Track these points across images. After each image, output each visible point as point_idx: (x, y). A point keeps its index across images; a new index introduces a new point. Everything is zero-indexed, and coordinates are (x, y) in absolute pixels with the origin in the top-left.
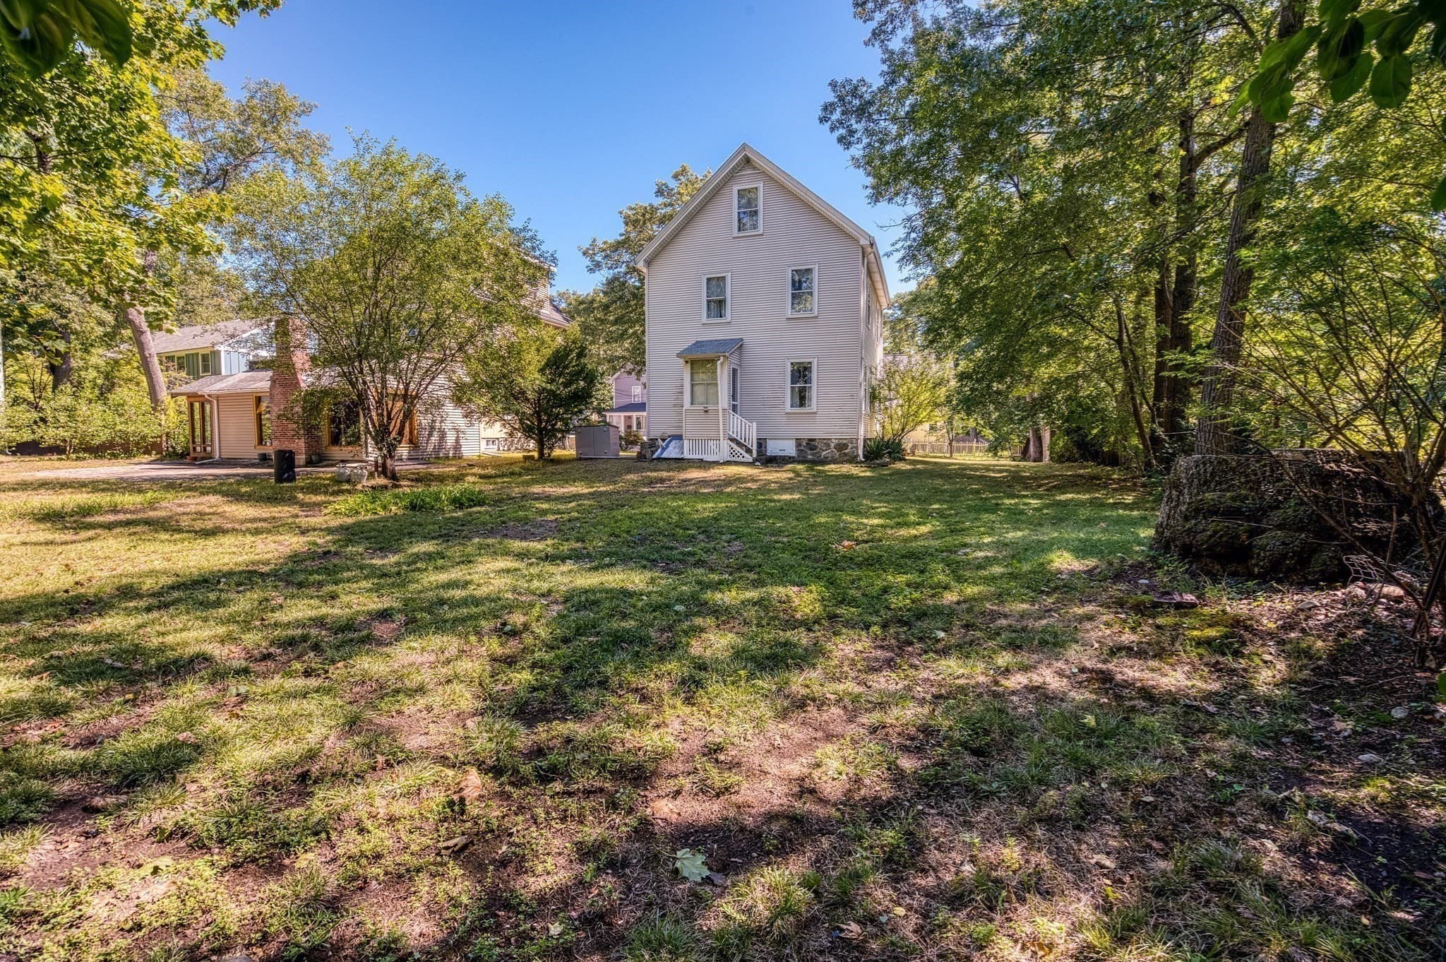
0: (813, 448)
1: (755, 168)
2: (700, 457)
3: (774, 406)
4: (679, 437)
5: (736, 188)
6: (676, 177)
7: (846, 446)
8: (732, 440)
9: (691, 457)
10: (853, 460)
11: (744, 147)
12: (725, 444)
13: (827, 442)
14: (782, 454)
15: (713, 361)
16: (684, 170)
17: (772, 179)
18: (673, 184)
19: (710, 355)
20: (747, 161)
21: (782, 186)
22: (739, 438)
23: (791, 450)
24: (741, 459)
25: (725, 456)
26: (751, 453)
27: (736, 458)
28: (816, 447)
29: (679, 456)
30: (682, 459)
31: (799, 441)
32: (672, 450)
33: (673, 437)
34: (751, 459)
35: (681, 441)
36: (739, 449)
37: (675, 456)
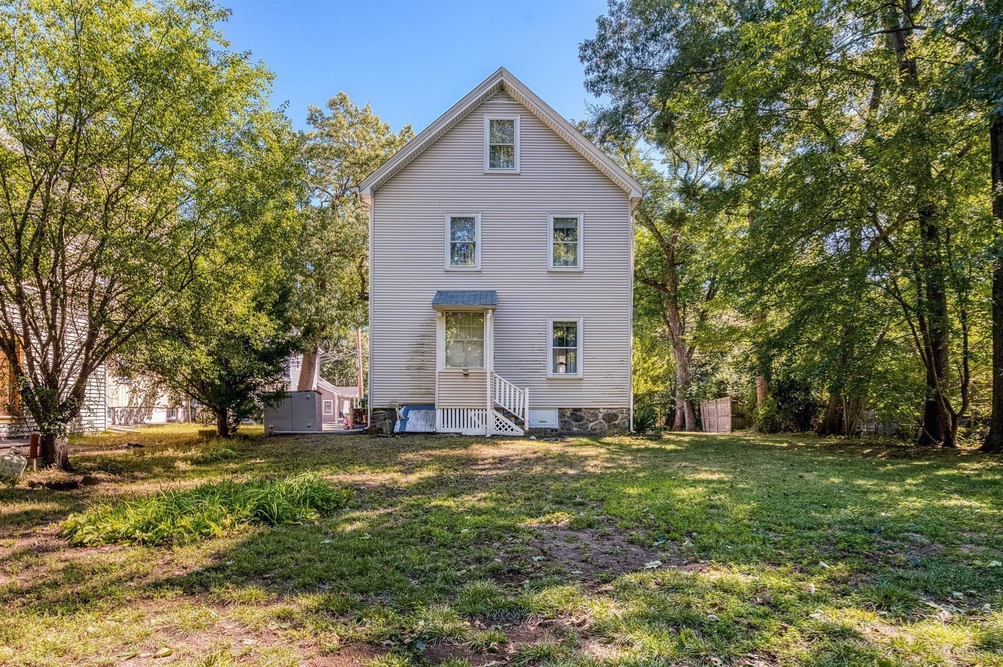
0: (578, 419)
1: (510, 98)
2: (458, 430)
3: (533, 371)
4: (431, 407)
5: (487, 118)
6: (332, 104)
7: (615, 416)
8: (498, 409)
9: (446, 430)
10: (623, 431)
11: (501, 71)
12: (491, 413)
13: (594, 412)
14: (543, 426)
15: (482, 315)
16: (343, 100)
17: (531, 114)
18: (328, 113)
19: (477, 307)
20: (502, 89)
21: (542, 123)
22: (507, 408)
23: (552, 420)
24: (509, 433)
25: (491, 429)
26: (521, 424)
27: (503, 432)
28: (582, 418)
29: (428, 430)
30: (434, 433)
31: (562, 412)
32: (415, 423)
33: (410, 407)
34: (522, 433)
35: (423, 411)
36: (507, 421)
37: (423, 430)
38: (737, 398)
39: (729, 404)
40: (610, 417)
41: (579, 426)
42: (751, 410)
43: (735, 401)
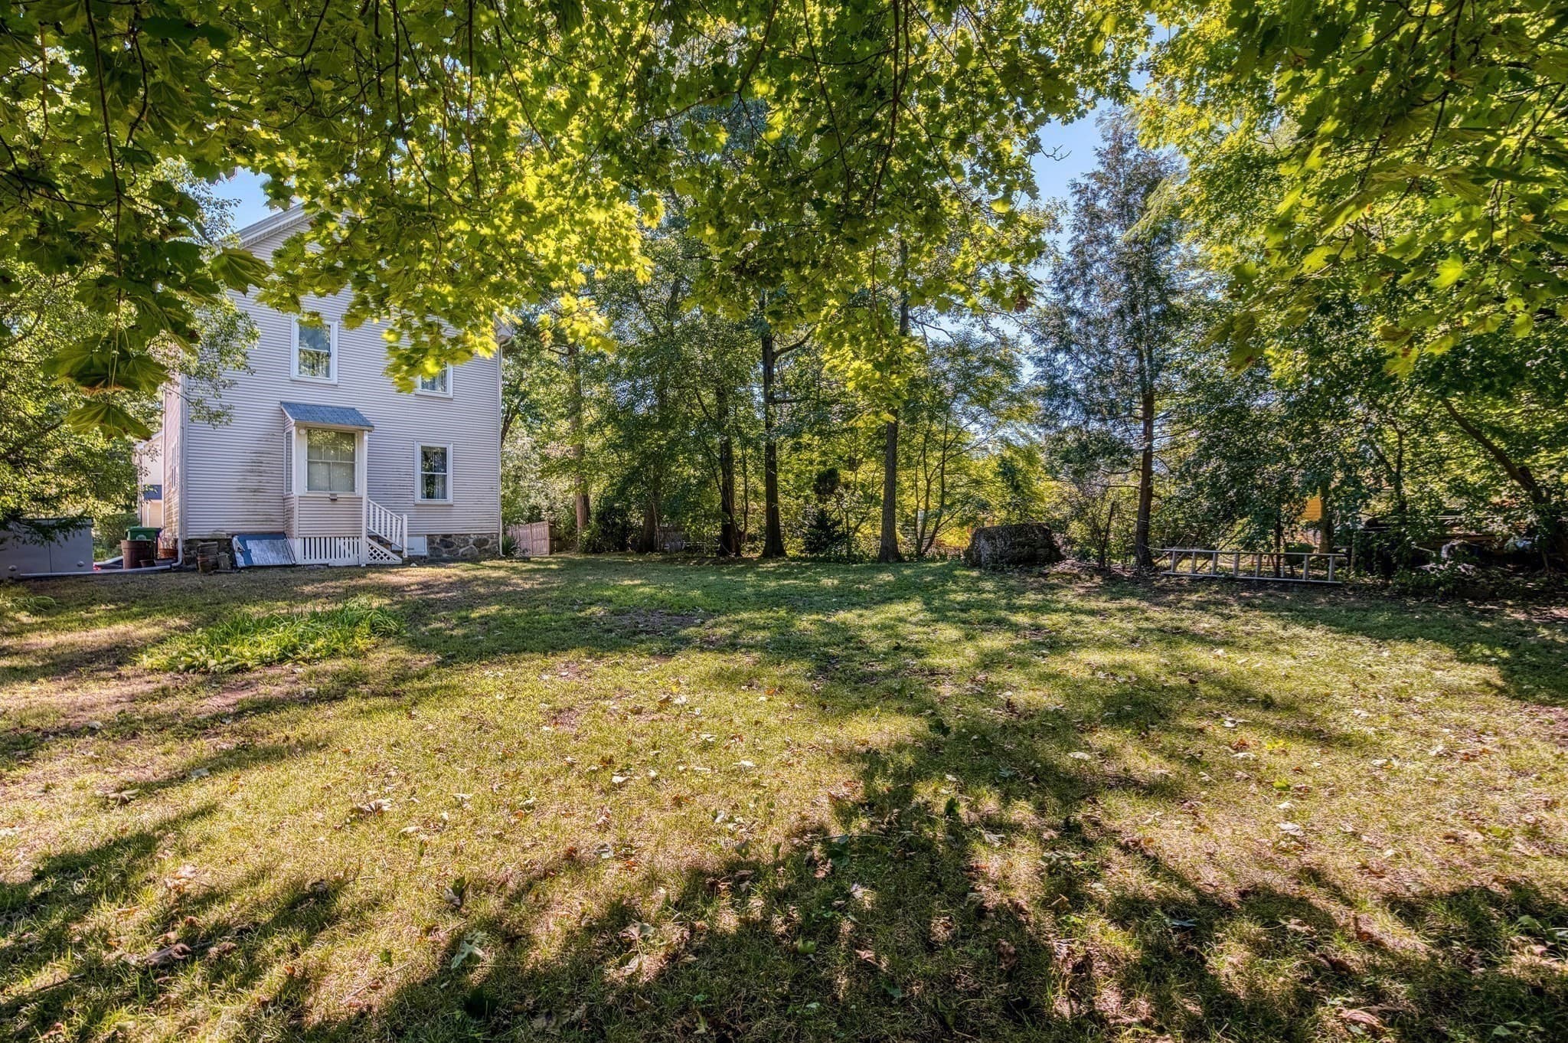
0: (448, 545)
2: (324, 561)
3: (400, 496)
4: (281, 535)
7: (486, 541)
8: (372, 536)
9: (308, 561)
10: (496, 554)
12: (364, 541)
13: (464, 538)
14: (418, 552)
22: (382, 535)
23: (422, 548)
24: (385, 561)
25: (365, 558)
26: (399, 553)
27: (378, 561)
28: (452, 544)
29: (285, 562)
30: (294, 566)
31: (431, 538)
32: (261, 554)
33: (244, 537)
34: (399, 561)
35: (266, 542)
36: (382, 548)
37: (277, 562)
38: (554, 523)
39: (547, 528)
40: (481, 543)
41: (449, 553)
42: (570, 533)
43: (553, 525)
